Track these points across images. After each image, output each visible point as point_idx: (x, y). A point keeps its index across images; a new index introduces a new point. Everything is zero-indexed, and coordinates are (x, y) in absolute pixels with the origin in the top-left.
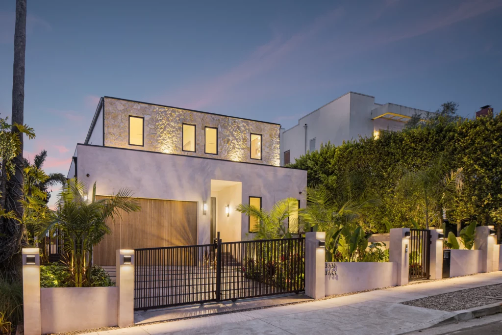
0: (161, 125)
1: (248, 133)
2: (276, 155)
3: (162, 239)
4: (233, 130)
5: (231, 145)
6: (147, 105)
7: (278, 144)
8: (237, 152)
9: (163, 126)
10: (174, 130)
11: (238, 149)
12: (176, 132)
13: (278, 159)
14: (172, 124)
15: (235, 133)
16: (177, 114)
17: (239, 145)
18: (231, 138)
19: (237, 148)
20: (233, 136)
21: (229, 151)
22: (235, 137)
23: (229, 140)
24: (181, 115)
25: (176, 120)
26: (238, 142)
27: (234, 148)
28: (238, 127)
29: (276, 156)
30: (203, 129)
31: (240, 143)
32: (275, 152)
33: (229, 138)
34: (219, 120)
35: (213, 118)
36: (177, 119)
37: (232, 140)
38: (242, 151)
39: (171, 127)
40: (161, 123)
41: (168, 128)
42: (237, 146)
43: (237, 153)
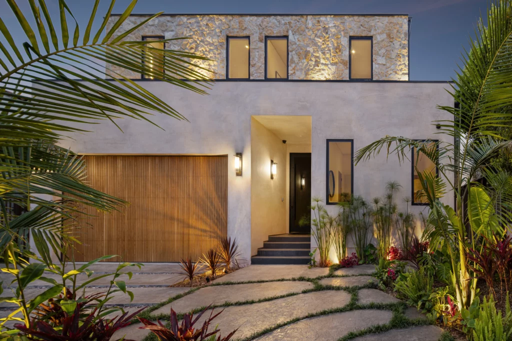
0: (191, 44)
1: (345, 36)
2: (401, 67)
3: (172, 219)
4: (316, 35)
5: (311, 60)
6: (169, 18)
7: (404, 48)
8: (323, 70)
9: (194, 45)
10: (212, 48)
11: (326, 65)
12: (215, 51)
13: (403, 74)
14: (209, 39)
15: (320, 41)
16: (217, 23)
17: (328, 59)
18: (311, 49)
19: (322, 64)
20: (316, 44)
21: (309, 70)
22: (319, 47)
23: (307, 52)
24: (223, 24)
25: (216, 33)
26: (324, 53)
27: (317, 63)
28: (326, 30)
29: (401, 70)
30: (261, 41)
31: (328, 56)
32: (399, 63)
33: (308, 49)
34: (290, 23)
35: (279, 22)
36: (217, 30)
37: (314, 52)
38: (333, 68)
39: (207, 45)
40: (190, 41)
41: (202, 46)
42: (322, 61)
43: (323, 72)
